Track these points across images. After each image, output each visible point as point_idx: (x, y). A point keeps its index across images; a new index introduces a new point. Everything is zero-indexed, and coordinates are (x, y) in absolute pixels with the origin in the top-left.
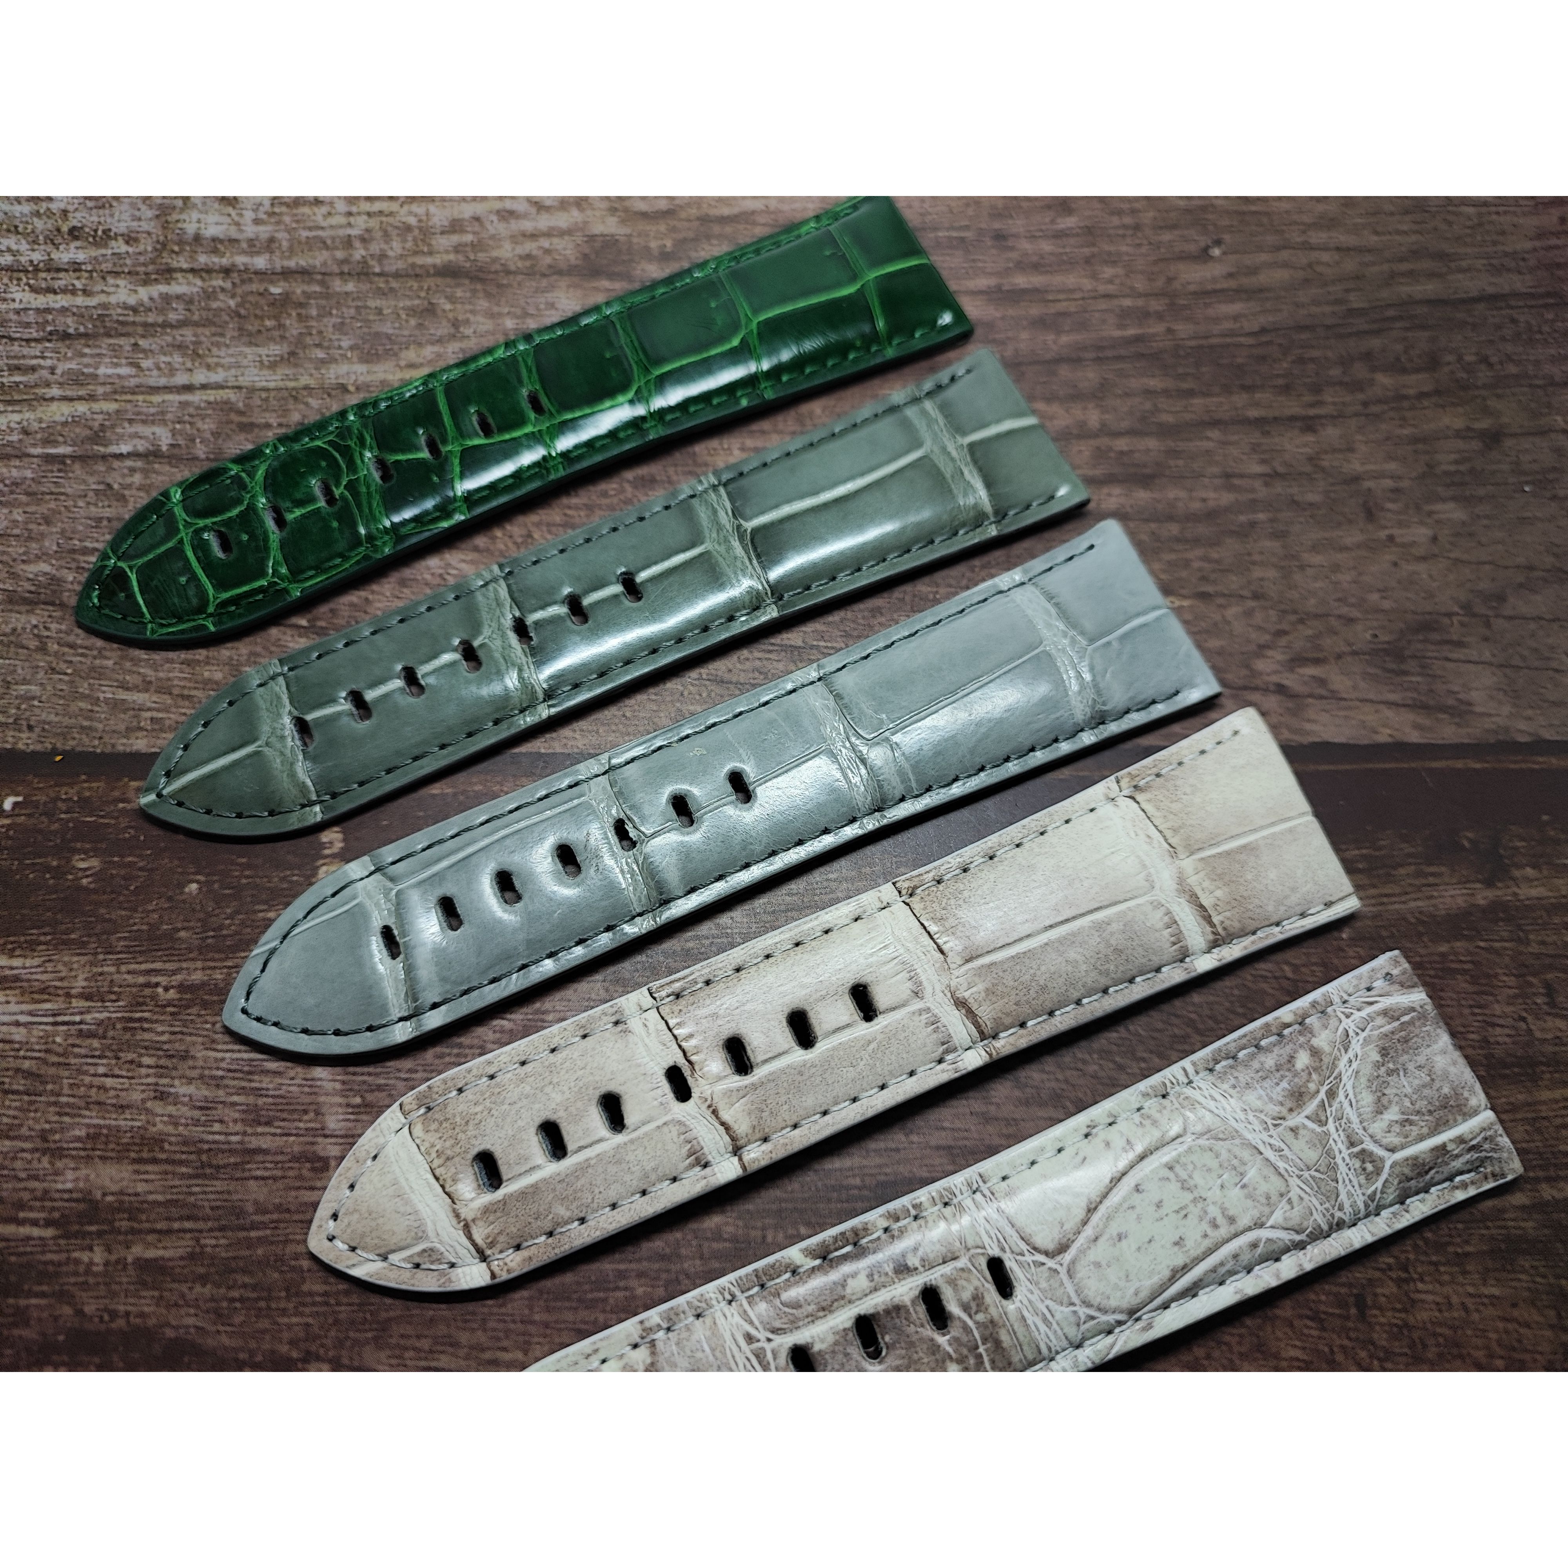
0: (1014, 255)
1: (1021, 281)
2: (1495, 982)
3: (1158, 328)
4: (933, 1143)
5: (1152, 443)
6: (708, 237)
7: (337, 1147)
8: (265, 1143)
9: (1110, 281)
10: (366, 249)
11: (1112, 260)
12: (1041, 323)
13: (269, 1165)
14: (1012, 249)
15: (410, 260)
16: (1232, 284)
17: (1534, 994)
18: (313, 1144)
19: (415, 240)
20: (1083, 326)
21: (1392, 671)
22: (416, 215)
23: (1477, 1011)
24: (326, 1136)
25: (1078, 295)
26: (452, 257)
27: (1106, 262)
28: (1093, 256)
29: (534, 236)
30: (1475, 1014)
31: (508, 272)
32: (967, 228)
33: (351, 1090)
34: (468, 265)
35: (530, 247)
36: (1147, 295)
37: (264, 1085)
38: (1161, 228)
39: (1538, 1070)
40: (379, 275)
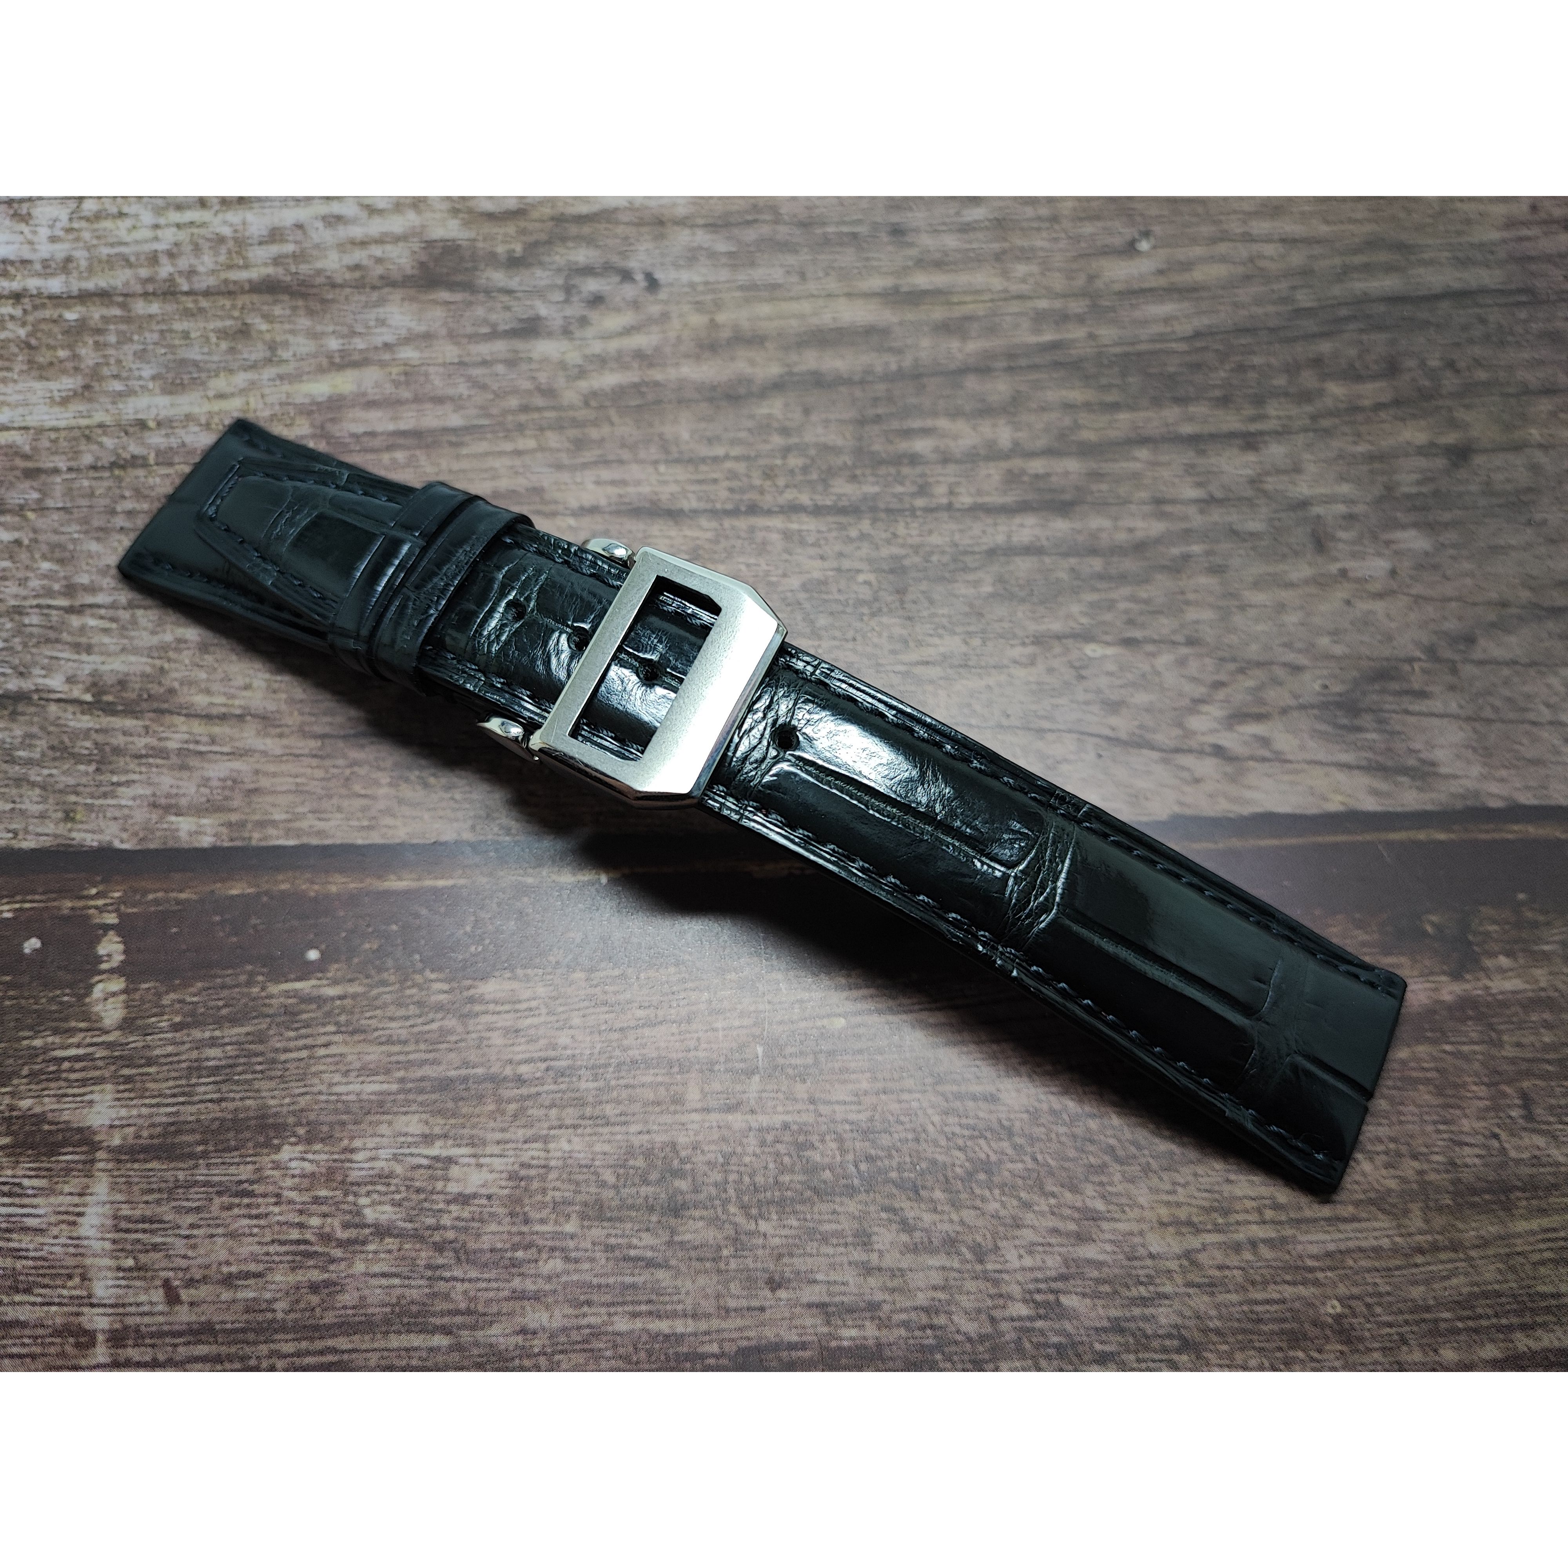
0: (913, 252)
1: (922, 280)
2: (1463, 1093)
3: (1077, 333)
4: (805, 1300)
5: (1073, 465)
6: (564, 239)
7: (106, 1318)
8: (23, 1314)
9: (1024, 281)
10: (173, 265)
11: (1025, 255)
12: (945, 328)
13: (26, 1341)
14: (911, 245)
15: (223, 275)
16: (1162, 282)
17: (1509, 1106)
18: (78, 1314)
19: (229, 252)
20: (992, 330)
21: (1343, 727)
22: (231, 225)
23: (1442, 1127)
24: (92, 1305)
25: (987, 297)
26: (270, 270)
27: (1018, 259)
28: (1004, 252)
29: (363, 244)
30: (1438, 1131)
31: (334, 286)
32: (859, 222)
33: (122, 1250)
34: (288, 278)
35: (359, 256)
36: (1065, 296)
37: (24, 1246)
38: (1081, 219)
39: (1512, 1196)
40: (187, 293)
